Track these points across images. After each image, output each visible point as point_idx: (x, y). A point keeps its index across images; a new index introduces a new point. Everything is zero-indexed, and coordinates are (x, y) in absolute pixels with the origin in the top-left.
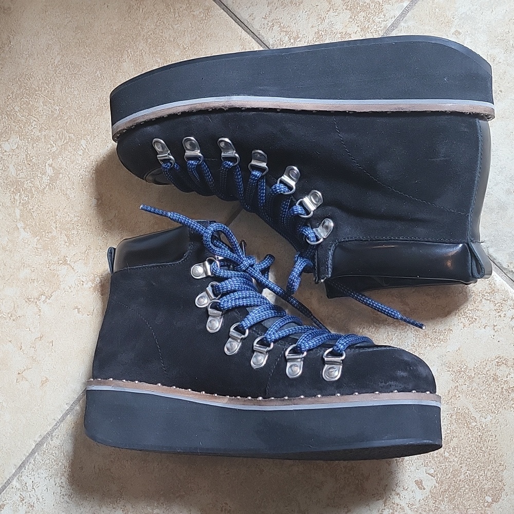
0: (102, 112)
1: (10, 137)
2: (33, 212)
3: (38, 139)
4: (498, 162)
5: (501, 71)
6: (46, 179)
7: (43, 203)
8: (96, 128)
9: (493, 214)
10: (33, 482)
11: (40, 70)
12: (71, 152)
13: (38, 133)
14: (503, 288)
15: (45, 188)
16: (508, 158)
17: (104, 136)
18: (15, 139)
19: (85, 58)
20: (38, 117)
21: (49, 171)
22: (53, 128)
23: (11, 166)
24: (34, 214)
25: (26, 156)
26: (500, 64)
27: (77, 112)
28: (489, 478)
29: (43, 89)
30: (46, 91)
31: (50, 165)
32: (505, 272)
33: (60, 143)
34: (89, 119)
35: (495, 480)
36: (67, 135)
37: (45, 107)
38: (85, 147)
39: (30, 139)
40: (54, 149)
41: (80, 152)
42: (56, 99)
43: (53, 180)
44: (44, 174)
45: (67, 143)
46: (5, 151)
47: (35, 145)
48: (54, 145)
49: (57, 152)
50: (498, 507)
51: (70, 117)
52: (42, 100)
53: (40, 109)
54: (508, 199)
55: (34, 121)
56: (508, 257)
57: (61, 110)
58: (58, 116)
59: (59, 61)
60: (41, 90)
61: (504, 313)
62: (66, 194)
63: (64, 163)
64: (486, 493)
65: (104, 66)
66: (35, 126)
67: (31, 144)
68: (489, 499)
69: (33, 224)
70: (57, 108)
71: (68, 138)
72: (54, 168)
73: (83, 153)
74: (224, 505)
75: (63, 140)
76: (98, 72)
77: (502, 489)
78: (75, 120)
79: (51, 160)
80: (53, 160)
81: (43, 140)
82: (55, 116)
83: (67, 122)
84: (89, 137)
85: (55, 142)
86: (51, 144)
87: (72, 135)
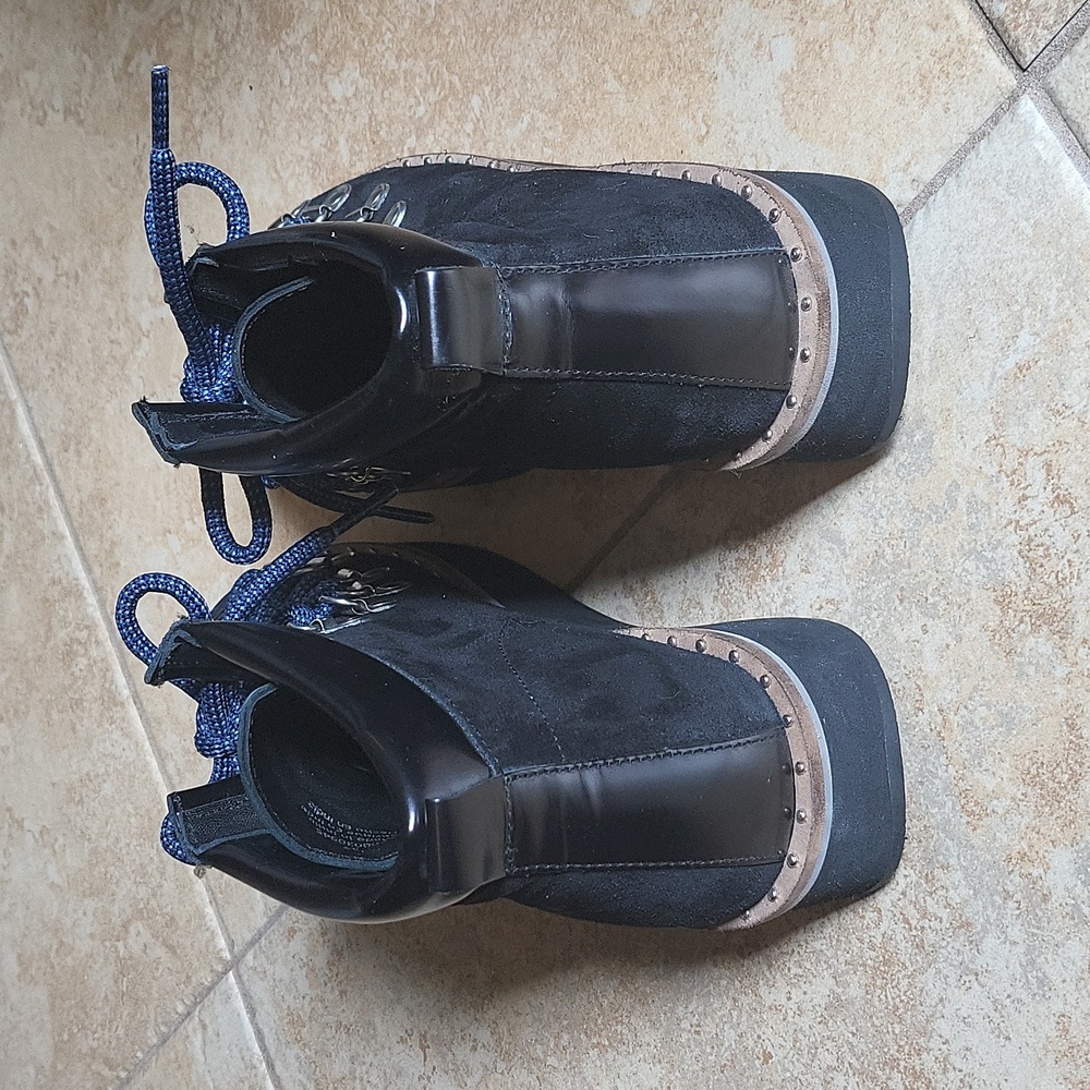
0: (517, 24)
1: (343, 65)
3: (390, 81)
8: (504, 67)
12: (451, 125)
13: (393, 65)
17: (517, 93)
18: (352, 71)
20: (394, 20)
22: (422, 54)
23: (342, 141)
25: (370, 118)
27: (468, 18)
33: (432, 97)
34: (491, 42)
36: (446, 76)
38: (478, 114)
39: (378, 78)
40: (421, 110)
41: (469, 128)
45: (446, 98)
46: (334, 101)
47: (386, 94)
48: (421, 100)
49: (425, 120)
51: (455, 31)
55: (389, 29)
58: (432, 24)
66: (391, 45)
67: (380, 91)
71: (447, 85)
73: (475, 131)
75: (438, 89)
78: (464, 40)
79: (414, 137)
80: (418, 138)
81: (402, 82)
82: (428, 22)
83: (448, 43)
84: (487, 90)
85: (424, 91)
86: (416, 97)
87: (455, 79)
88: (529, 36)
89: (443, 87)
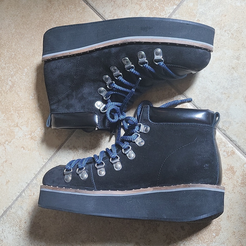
0: (35, 55)
2: (2, 102)
3: (4, 68)
4: (217, 80)
5: (218, 38)
6: (8, 87)
7: (7, 98)
8: (32, 63)
9: (215, 104)
10: (2, 229)
11: (5, 36)
12: (20, 74)
13: (4, 65)
14: (220, 137)
15: (8, 91)
16: (222, 78)
19: (26, 30)
20: (4, 57)
21: (10, 83)
22: (12, 63)
24: (3, 103)
26: (218, 35)
27: (23, 56)
28: (214, 225)
29: (7, 45)
30: (8, 46)
31: (10, 80)
32: (221, 130)
33: (15, 70)
34: (28, 59)
35: (217, 226)
37: (8, 53)
38: (27, 72)
40: (12, 73)
41: (24, 74)
42: (13, 49)
43: (11, 87)
44: (7, 84)
45: (18, 70)
47: (3, 71)
48: (12, 71)
49: (13, 74)
50: (218, 238)
51: (19, 58)
52: (6, 50)
53: (6, 54)
54: (222, 97)
55: (3, 59)
56: (222, 123)
57: (15, 55)
58: (14, 57)
59: (14, 32)
60: (6, 45)
61: (221, 149)
62: (18, 94)
63: (17, 79)
64: (213, 232)
65: (35, 34)
66: (3, 62)
68: (214, 234)
69: (2, 108)
70: (13, 54)
71: (18, 67)
72: (12, 82)
73: (26, 75)
74: (92, 239)
75: (16, 68)
76: (33, 37)
77: (220, 230)
78: (22, 59)
79: (11, 78)
80: (12, 78)
81: (7, 68)
82: (13, 57)
83: (18, 60)
84: (28, 67)
85: (12, 69)
86: (10, 71)
87: (20, 66)
88: (38, 57)
89: (17, 68)
